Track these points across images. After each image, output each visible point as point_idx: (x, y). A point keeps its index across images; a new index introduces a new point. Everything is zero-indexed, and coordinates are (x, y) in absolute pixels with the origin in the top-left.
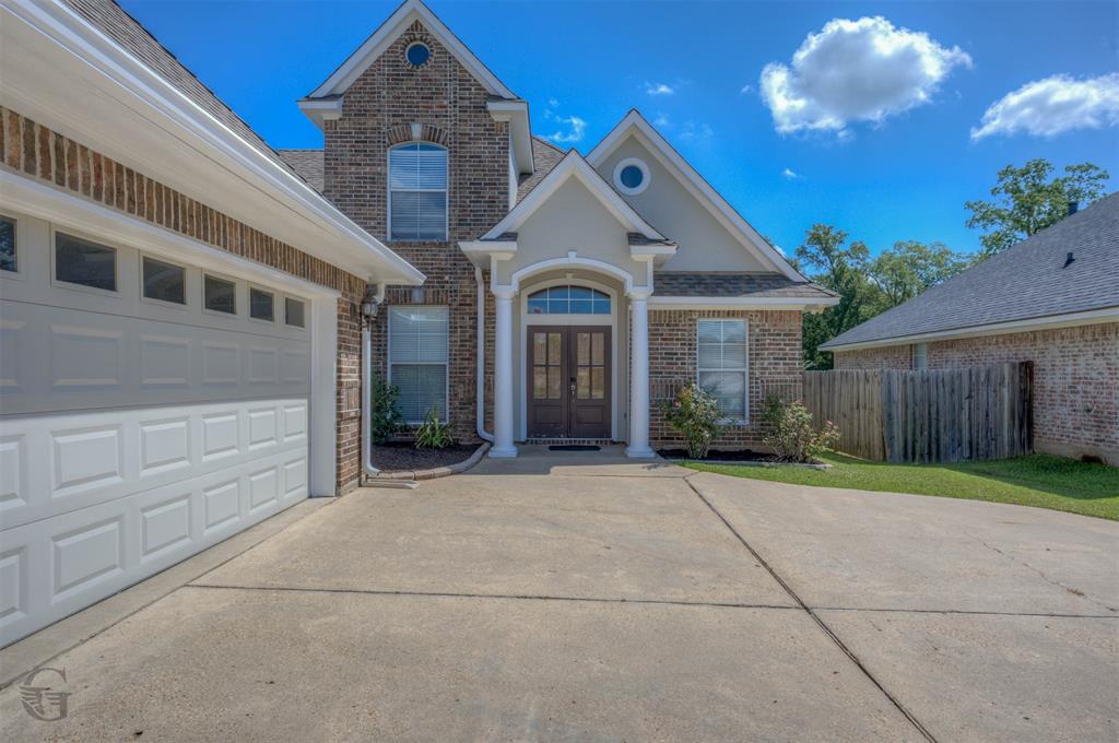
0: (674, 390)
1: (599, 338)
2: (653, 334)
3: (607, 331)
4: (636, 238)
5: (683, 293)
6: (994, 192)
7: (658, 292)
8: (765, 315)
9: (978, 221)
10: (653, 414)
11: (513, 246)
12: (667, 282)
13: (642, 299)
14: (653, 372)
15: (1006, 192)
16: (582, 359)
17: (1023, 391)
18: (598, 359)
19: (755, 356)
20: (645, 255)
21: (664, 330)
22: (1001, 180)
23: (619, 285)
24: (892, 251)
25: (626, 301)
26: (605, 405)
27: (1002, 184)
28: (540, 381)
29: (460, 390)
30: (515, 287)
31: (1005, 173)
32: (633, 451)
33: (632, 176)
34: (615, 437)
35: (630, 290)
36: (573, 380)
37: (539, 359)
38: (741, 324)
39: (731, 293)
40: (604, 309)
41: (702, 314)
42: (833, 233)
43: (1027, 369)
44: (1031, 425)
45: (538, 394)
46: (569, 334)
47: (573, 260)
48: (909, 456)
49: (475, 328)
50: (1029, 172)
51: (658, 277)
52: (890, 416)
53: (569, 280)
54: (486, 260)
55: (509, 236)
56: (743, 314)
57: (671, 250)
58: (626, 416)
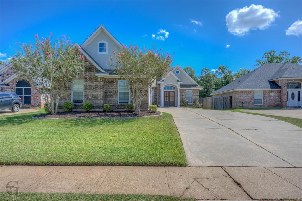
0: (183, 99)
1: (173, 93)
2: (180, 92)
3: (174, 92)
4: (178, 81)
5: (184, 87)
6: (263, 58)
7: (181, 87)
8: (194, 90)
9: (259, 64)
10: (180, 102)
11: (164, 82)
12: (182, 86)
13: (179, 88)
14: (180, 97)
15: (266, 58)
16: (171, 96)
17: (230, 100)
18: (173, 96)
19: (193, 95)
20: (179, 83)
21: (182, 92)
22: (264, 55)
23: (176, 86)
24: (239, 71)
25: (177, 88)
26: (174, 102)
27: (264, 56)
28: (165, 98)
29: (155, 99)
30: (163, 87)
31: (266, 53)
32: (178, 106)
33: (178, 72)
34: (175, 106)
35: (177, 87)
36: (170, 98)
37: (165, 96)
38: (191, 91)
39: (190, 87)
40: (174, 89)
41: (187, 90)
42: (225, 67)
43: (231, 97)
44: (231, 104)
45: (165, 100)
46: (169, 92)
47: (171, 83)
48: (215, 108)
49: (157, 91)
50: (271, 53)
51: (181, 85)
52: (212, 103)
53: (169, 85)
54: (160, 83)
55: (163, 81)
56: (192, 90)
57: (182, 83)
58: (177, 103)
